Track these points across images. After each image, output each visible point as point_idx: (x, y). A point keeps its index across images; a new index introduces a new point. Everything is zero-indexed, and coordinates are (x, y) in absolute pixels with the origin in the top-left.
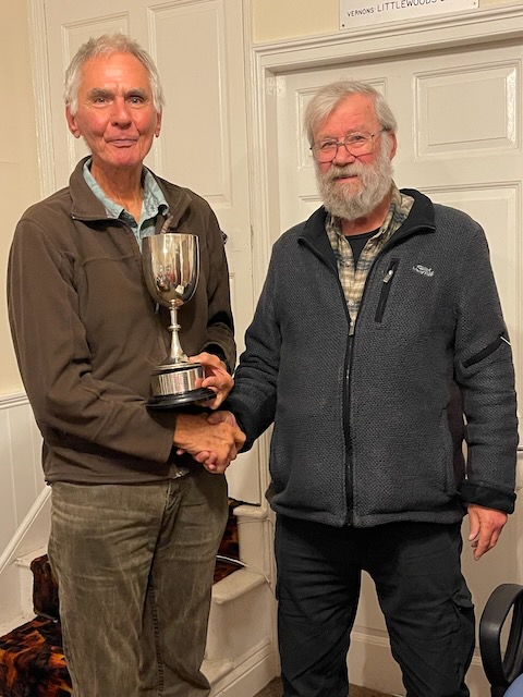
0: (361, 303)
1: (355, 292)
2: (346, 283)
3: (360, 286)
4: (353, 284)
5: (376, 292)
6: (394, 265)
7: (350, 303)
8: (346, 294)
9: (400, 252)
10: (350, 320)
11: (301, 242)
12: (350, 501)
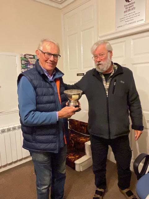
0: (109, 89)
1: (107, 87)
2: (105, 85)
3: (108, 86)
4: (107, 85)
5: (112, 88)
6: (115, 81)
7: (106, 89)
8: (105, 87)
9: (117, 78)
10: (106, 94)
11: (94, 75)
12: (109, 133)
